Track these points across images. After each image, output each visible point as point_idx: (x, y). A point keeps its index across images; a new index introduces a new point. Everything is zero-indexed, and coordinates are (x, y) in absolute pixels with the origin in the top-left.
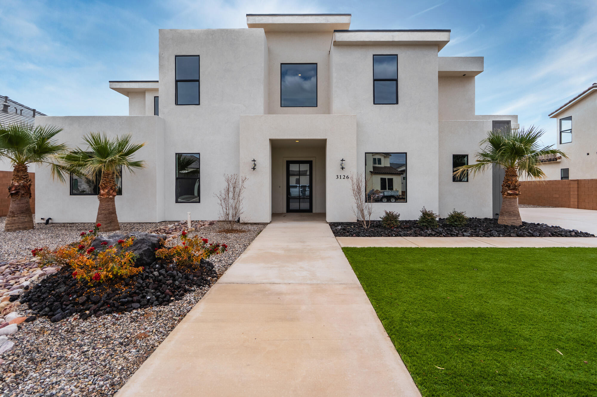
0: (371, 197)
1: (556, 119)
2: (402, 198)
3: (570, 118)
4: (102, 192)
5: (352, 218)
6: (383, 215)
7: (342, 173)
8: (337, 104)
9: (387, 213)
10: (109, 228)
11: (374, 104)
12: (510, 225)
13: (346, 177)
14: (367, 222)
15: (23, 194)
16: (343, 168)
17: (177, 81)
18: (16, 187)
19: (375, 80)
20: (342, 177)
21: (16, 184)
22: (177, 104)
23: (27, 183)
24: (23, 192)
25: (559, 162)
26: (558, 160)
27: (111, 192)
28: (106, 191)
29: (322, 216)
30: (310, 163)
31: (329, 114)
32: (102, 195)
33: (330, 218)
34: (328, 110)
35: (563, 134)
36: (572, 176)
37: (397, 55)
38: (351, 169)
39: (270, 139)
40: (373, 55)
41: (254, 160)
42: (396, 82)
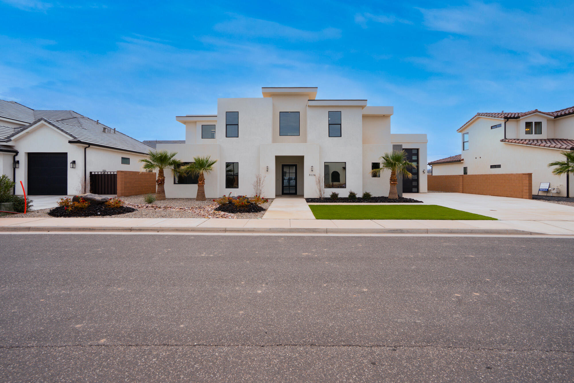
0: (327, 186)
1: (461, 133)
2: (343, 186)
3: (468, 133)
4: (200, 182)
5: (316, 196)
6: (331, 194)
7: (312, 173)
8: (310, 137)
9: (333, 193)
10: (203, 199)
11: (329, 137)
13: (314, 175)
14: (323, 198)
16: (312, 171)
17: (226, 125)
18: (161, 180)
19: (329, 124)
20: (312, 175)
21: (161, 179)
22: (226, 137)
25: (463, 163)
26: (462, 162)
28: (202, 182)
29: (302, 196)
30: (296, 166)
31: (306, 142)
32: (200, 184)
33: (306, 196)
34: (305, 141)
35: (465, 144)
36: (469, 173)
37: (341, 112)
38: (316, 171)
39: (276, 156)
40: (329, 112)
41: (267, 167)
42: (340, 125)
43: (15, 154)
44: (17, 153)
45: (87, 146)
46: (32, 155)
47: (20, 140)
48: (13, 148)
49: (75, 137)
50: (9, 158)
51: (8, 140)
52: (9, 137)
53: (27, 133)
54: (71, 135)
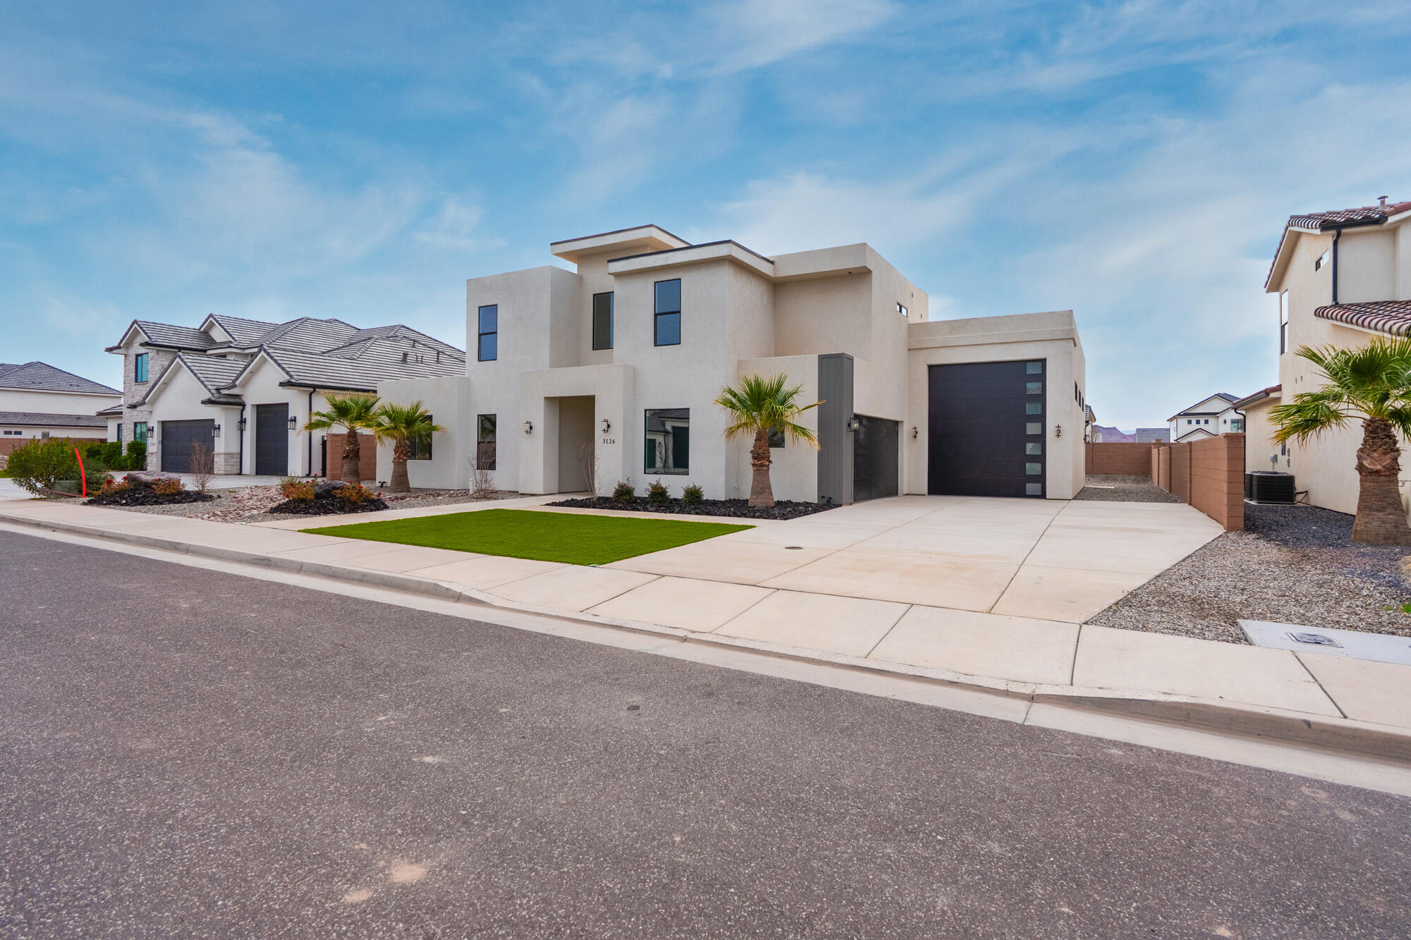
7: (608, 437)
8: (617, 349)
11: (655, 345)
13: (612, 441)
16: (605, 431)
17: (480, 335)
20: (609, 441)
22: (479, 360)
23: (355, 447)
24: (351, 456)
27: (402, 455)
28: (398, 455)
37: (680, 279)
38: (617, 432)
39: (545, 398)
40: (655, 283)
41: (527, 422)
42: (679, 314)
43: (241, 407)
44: (244, 405)
45: (312, 390)
46: (260, 408)
47: (244, 385)
48: (240, 399)
49: (291, 377)
50: (234, 414)
51: (234, 386)
52: (234, 381)
53: (251, 372)
54: (288, 373)
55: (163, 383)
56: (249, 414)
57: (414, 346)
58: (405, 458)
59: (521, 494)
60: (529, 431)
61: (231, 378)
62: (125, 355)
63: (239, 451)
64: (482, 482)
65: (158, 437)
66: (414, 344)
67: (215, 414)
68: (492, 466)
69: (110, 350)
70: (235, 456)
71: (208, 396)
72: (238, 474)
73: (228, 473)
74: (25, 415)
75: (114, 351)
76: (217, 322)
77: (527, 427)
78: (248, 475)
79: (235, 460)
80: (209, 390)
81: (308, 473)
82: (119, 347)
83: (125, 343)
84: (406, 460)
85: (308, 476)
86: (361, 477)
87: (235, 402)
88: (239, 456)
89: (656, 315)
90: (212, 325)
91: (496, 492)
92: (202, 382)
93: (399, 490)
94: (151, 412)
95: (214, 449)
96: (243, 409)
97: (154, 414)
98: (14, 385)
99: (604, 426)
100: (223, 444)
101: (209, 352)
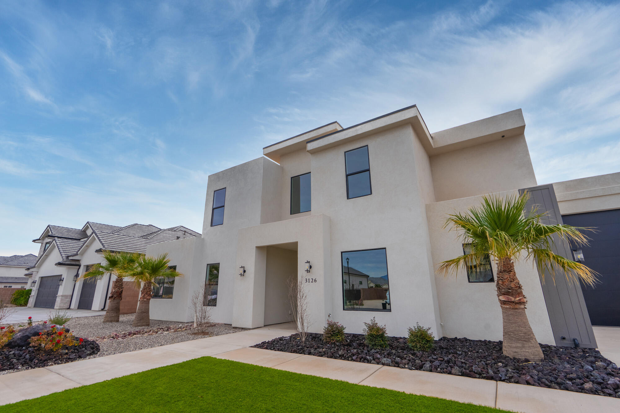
8: (314, 206)
11: (348, 198)
12: (511, 357)
13: (314, 281)
15: (115, 298)
16: (309, 271)
17: (213, 209)
20: (311, 280)
22: (211, 225)
23: (120, 290)
24: (115, 296)
27: (146, 296)
37: (367, 146)
38: (318, 272)
39: (257, 247)
40: (345, 152)
41: (242, 267)
42: (368, 172)
44: (80, 266)
46: (88, 267)
47: (82, 254)
48: (79, 262)
49: (104, 247)
50: (73, 271)
51: (77, 254)
52: (77, 252)
53: (86, 246)
54: (103, 244)
55: (46, 255)
56: (82, 271)
57: (184, 234)
58: (148, 298)
59: (234, 328)
60: (242, 274)
61: (75, 250)
62: (42, 243)
63: (71, 294)
64: (201, 318)
65: (37, 287)
66: (185, 233)
67: (62, 271)
68: (213, 303)
69: (34, 241)
70: (68, 297)
71: (61, 260)
72: (67, 309)
73: (61, 308)
74: (16, 278)
75: (36, 241)
76: (90, 226)
77: (241, 271)
78: (73, 309)
79: (67, 300)
80: (62, 257)
81: (103, 308)
82: (39, 239)
83: (43, 237)
84: (150, 299)
85: (103, 310)
86: (121, 312)
87: (76, 264)
88: (71, 297)
89: (347, 176)
90: (87, 228)
91: (215, 325)
92: (60, 253)
93: (139, 324)
94: (38, 272)
95: (58, 293)
96: (79, 268)
97: (38, 273)
98: (16, 264)
99: (307, 266)
100: (63, 290)
101: (81, 240)
